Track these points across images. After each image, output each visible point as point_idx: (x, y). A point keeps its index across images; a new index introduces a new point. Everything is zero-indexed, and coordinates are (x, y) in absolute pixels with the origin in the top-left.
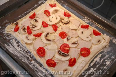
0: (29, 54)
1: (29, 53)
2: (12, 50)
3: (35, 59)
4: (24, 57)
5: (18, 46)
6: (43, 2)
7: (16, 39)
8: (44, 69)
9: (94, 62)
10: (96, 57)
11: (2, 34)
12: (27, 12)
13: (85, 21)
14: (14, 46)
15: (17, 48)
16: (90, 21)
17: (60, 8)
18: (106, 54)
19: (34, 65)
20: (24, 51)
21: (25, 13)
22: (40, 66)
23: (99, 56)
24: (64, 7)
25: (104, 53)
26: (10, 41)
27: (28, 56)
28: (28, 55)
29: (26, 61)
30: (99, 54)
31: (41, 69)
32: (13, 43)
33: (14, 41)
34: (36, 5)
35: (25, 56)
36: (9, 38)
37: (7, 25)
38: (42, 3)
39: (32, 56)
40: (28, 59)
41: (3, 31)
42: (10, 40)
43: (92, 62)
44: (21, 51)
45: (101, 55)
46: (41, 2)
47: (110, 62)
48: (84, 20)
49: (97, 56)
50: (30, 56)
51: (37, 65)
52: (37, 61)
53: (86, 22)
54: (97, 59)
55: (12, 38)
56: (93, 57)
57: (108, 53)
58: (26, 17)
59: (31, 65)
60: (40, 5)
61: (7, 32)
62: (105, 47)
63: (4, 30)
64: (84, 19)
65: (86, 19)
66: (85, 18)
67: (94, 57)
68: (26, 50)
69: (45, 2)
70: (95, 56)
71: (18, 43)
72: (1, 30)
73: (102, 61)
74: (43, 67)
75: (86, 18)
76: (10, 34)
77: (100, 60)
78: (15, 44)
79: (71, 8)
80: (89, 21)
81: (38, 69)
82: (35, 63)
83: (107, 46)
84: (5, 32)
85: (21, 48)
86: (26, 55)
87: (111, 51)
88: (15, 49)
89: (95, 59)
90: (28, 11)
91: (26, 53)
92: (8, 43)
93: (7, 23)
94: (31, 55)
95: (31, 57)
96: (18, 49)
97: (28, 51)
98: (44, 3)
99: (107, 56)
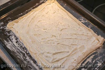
0: (25, 51)
1: (25, 49)
2: (10, 46)
3: (30, 55)
5: (17, 42)
6: (44, 2)
7: (15, 36)
8: (37, 65)
9: (85, 63)
11: (3, 30)
12: (28, 10)
13: (82, 21)
14: (12, 42)
16: (87, 21)
17: (60, 7)
18: (99, 55)
19: (28, 62)
20: (21, 48)
21: (26, 11)
22: (34, 63)
23: (92, 57)
24: (63, 7)
25: (97, 54)
26: (10, 37)
27: (24, 53)
30: (91, 55)
31: (35, 65)
32: (12, 39)
33: (13, 37)
34: (37, 4)
35: (21, 52)
36: (9, 34)
37: (9, 22)
38: (43, 2)
39: (27, 52)
40: (23, 56)
41: (5, 28)
42: (10, 36)
43: (83, 62)
44: (18, 47)
45: (93, 56)
46: (42, 1)
47: (102, 64)
48: (80, 21)
51: (32, 62)
52: (32, 58)
53: (82, 23)
54: (89, 60)
55: (12, 34)
56: (85, 58)
57: (101, 54)
58: (27, 15)
59: (25, 62)
60: (41, 4)
61: (8, 28)
62: (99, 48)
63: (5, 26)
64: (81, 20)
65: (83, 20)
66: (82, 18)
69: (46, 1)
70: (88, 57)
71: (17, 39)
72: (3, 27)
73: (94, 62)
74: (36, 63)
75: (83, 19)
76: (11, 31)
78: (14, 40)
80: (85, 22)
81: (31, 65)
82: (29, 59)
83: (100, 48)
85: (18, 44)
86: (23, 51)
87: (104, 53)
89: (87, 60)
90: (29, 10)
91: (23, 49)
92: (8, 39)
93: (9, 20)
94: (27, 51)
95: (27, 54)
96: (16, 45)
97: (24, 47)
99: (99, 58)
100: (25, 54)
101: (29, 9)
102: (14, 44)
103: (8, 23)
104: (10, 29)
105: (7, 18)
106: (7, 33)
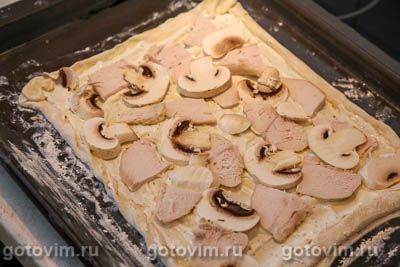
0: (98, 193)
1: (97, 187)
2: (34, 168)
3: (118, 212)
4: (76, 201)
5: (61, 158)
6: (189, 7)
7: (58, 133)
10: (368, 236)
11: (6, 108)
12: (117, 38)
13: (347, 93)
14: (43, 157)
15: (56, 164)
16: (369, 94)
17: (253, 34)
19: (108, 235)
20: (79, 180)
21: (109, 39)
22: (134, 243)
23: (384, 235)
24: (269, 32)
26: (35, 136)
27: (93, 199)
28: (93, 194)
29: (81, 214)
30: (383, 227)
31: (135, 251)
32: (43, 144)
33: (47, 136)
34: (156, 15)
35: (80, 197)
36: (30, 126)
37: (30, 77)
38: (184, 10)
39: (106, 200)
40: (88, 210)
41: (12, 98)
42: (33, 131)
44: (67, 175)
45: (391, 230)
46: (179, 5)
48: (342, 90)
49: (374, 232)
50: (100, 199)
51: (123, 236)
52: (126, 222)
53: (351, 99)
55: (42, 125)
58: (110, 54)
59: (95, 232)
60: (174, 14)
61: (28, 100)
63: (15, 94)
64: (343, 86)
65: (351, 86)
66: (351, 80)
67: (361, 235)
68: (89, 177)
69: (193, 4)
71: (62, 145)
72: (7, 94)
74: (142, 245)
75: (353, 83)
76: (37, 112)
77: (386, 249)
78: (51, 150)
79: (296, 37)
80: (362, 95)
81: (121, 249)
82: (113, 227)
84: (21, 101)
85: (69, 166)
86: (86, 194)
88: (46, 168)
89: (363, 245)
90: (122, 35)
91: (86, 187)
92: (24, 142)
93: (33, 70)
94: (105, 196)
95: (104, 205)
96: (56, 168)
97: (95, 179)
98: (193, 8)
100: (97, 204)
101: (120, 31)
102: (48, 165)
103: (28, 81)
104: (35, 105)
105: (24, 61)
106: (22, 120)
